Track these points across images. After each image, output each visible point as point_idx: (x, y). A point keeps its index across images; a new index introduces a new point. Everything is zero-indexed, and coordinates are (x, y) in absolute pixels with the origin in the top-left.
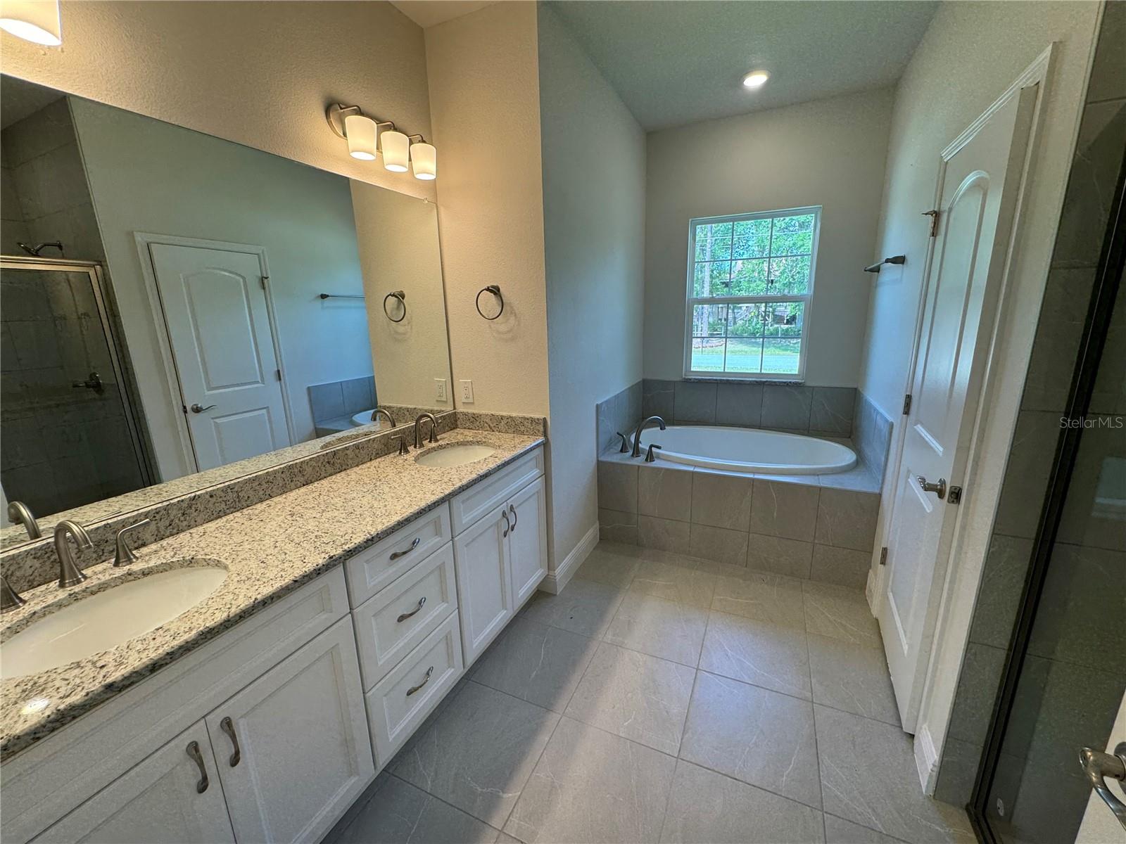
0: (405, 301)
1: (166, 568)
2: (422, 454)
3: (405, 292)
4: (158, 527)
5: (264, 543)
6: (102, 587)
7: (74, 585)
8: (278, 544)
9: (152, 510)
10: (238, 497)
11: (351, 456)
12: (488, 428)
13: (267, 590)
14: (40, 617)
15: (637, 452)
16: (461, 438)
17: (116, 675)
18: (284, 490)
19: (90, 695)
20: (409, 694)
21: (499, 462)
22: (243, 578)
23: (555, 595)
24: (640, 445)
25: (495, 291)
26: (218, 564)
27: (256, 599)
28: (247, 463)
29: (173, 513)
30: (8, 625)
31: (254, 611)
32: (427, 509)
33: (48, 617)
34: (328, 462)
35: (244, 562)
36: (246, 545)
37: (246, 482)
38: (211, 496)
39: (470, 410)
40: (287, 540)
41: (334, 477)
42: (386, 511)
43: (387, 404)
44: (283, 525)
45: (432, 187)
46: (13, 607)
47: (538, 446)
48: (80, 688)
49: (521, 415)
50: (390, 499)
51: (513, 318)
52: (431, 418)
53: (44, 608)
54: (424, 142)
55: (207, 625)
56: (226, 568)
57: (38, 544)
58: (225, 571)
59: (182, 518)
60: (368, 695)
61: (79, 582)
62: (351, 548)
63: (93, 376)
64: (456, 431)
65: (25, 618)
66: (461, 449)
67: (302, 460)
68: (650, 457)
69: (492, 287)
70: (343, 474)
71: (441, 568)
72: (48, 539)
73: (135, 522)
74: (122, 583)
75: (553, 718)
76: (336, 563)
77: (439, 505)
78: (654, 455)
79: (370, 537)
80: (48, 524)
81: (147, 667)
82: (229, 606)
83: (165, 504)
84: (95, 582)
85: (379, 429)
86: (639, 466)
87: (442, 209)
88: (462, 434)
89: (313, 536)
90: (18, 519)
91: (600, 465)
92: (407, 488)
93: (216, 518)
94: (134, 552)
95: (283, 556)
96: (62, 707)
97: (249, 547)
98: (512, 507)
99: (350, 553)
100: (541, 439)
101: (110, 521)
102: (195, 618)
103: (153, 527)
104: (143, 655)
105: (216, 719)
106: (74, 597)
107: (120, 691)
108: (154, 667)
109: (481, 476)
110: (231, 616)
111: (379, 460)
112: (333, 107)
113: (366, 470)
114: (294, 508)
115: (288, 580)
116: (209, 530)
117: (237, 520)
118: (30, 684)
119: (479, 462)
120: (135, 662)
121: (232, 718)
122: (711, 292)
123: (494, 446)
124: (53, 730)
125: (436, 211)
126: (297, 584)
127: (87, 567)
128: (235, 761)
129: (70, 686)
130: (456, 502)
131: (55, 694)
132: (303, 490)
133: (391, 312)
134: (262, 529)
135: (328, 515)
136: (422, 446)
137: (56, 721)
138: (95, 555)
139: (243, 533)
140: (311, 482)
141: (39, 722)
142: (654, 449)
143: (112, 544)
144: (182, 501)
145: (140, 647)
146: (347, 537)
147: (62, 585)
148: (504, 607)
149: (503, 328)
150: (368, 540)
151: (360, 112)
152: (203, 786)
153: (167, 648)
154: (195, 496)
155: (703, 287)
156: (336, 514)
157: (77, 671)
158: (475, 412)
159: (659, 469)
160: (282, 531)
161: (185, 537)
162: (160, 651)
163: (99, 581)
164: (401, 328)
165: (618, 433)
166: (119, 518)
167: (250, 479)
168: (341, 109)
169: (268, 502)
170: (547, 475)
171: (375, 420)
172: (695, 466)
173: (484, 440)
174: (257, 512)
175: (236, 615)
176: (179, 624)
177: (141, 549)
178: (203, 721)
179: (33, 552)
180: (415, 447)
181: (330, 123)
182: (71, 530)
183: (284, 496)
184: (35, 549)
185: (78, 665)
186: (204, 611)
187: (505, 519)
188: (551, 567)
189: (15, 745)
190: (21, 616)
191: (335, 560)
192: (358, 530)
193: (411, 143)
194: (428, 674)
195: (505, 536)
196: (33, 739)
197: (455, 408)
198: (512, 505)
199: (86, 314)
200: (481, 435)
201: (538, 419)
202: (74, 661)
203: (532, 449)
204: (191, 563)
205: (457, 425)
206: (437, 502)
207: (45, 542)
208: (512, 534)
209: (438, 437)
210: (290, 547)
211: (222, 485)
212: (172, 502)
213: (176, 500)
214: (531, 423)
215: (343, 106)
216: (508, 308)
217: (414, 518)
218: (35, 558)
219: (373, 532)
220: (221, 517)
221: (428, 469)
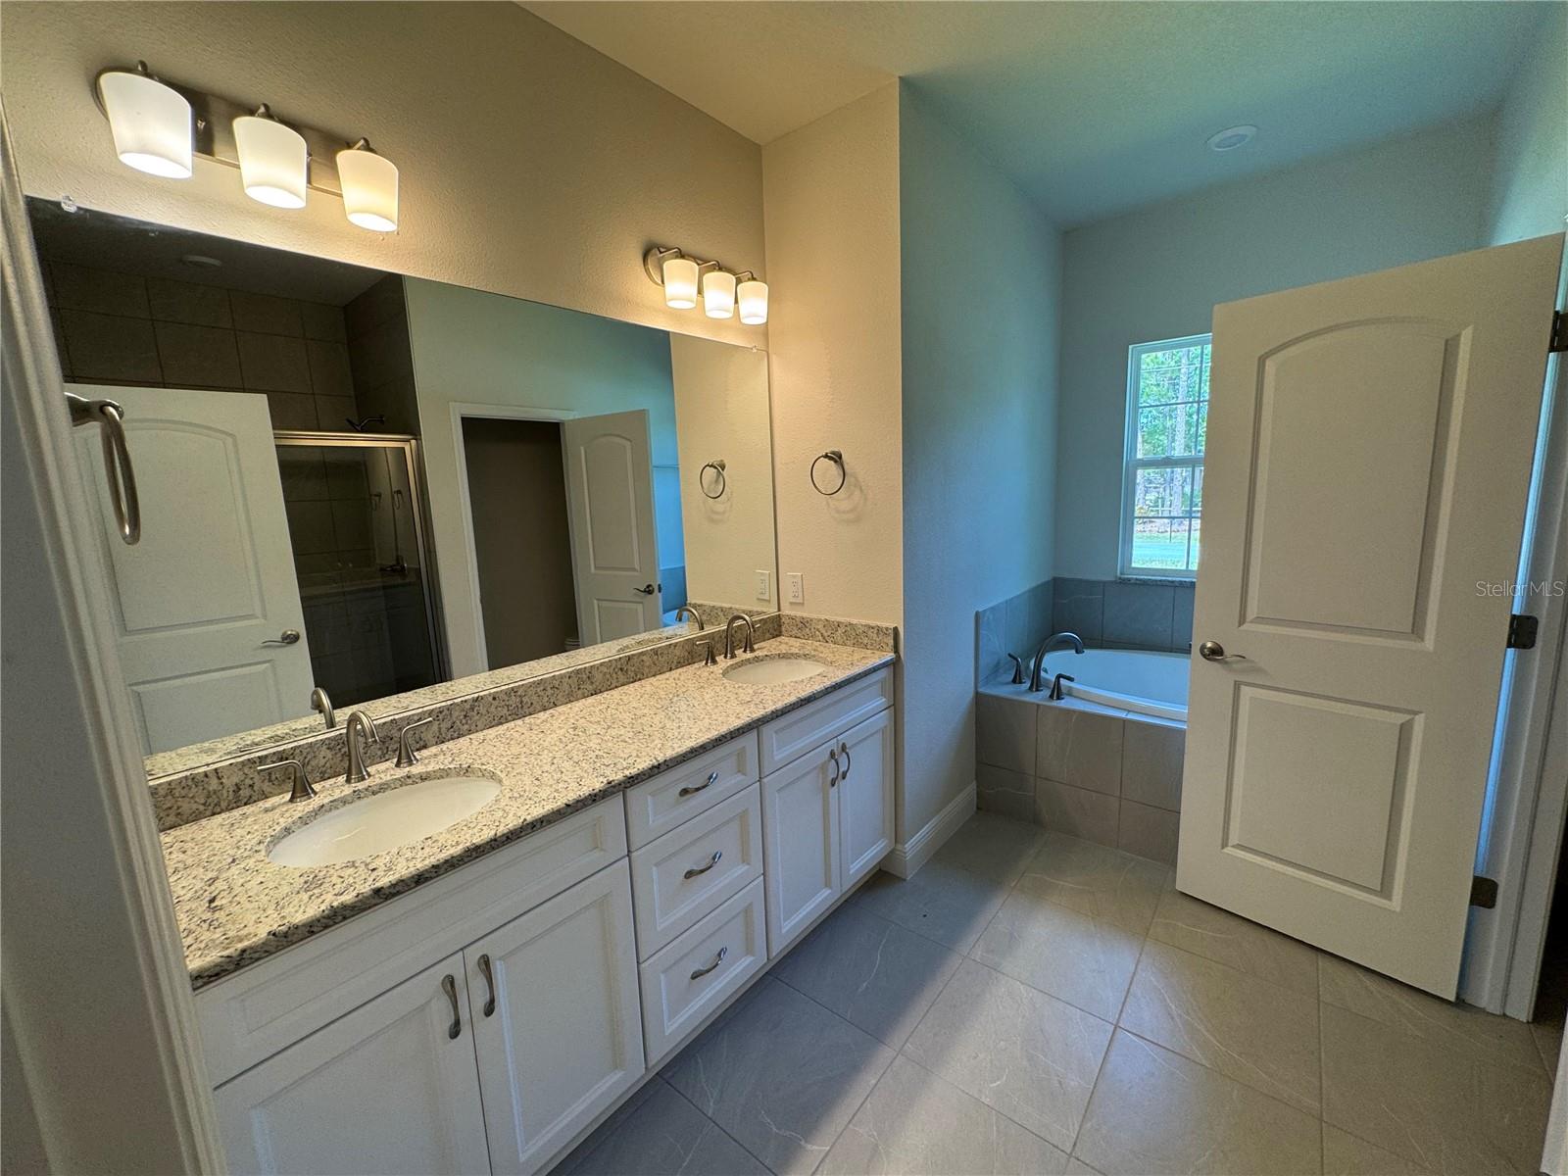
0: (725, 473)
1: (443, 774)
2: (733, 667)
3: (726, 462)
4: (440, 729)
5: (541, 758)
6: (383, 788)
7: (359, 781)
8: (555, 761)
9: (436, 708)
10: (522, 702)
11: (648, 664)
12: (821, 638)
13: (537, 812)
14: (326, 811)
15: (1037, 684)
16: (784, 649)
17: (384, 881)
18: (570, 698)
19: (360, 897)
20: (695, 976)
21: (828, 683)
22: (516, 795)
23: (905, 880)
24: (1043, 674)
25: (836, 458)
26: (493, 776)
27: (525, 820)
28: (536, 665)
29: (456, 714)
30: (300, 815)
31: (523, 834)
32: (729, 737)
33: (335, 813)
34: (621, 669)
35: (519, 777)
36: (523, 759)
37: (531, 685)
38: (494, 699)
39: (798, 613)
40: (565, 757)
41: (626, 687)
42: (679, 733)
43: (699, 602)
44: (564, 739)
45: (764, 332)
46: (305, 798)
47: (884, 665)
48: (352, 888)
49: (864, 622)
50: (685, 719)
51: (857, 493)
52: (745, 620)
53: (331, 802)
54: (754, 279)
55: (474, 841)
56: (500, 781)
57: (333, 734)
58: (498, 785)
59: (464, 721)
60: (643, 965)
61: (363, 779)
62: (633, 774)
63: (398, 559)
64: (779, 639)
65: (314, 810)
66: (784, 662)
67: (592, 664)
68: (1057, 692)
69: (833, 453)
70: (637, 684)
71: (743, 817)
72: (341, 729)
73: (419, 720)
74: (401, 786)
75: (886, 1054)
76: (615, 790)
77: (743, 733)
78: (1063, 690)
79: (656, 764)
80: (342, 715)
81: (413, 877)
82: (497, 824)
83: (449, 703)
84: (378, 781)
85: (684, 631)
86: (1038, 705)
87: (774, 358)
88: (787, 643)
89: (593, 755)
90: (318, 706)
91: (979, 699)
92: (708, 708)
93: (497, 725)
94: (415, 754)
95: (559, 775)
96: (335, 904)
97: (525, 760)
98: (844, 745)
99: (632, 781)
100: (890, 656)
101: (396, 717)
102: (463, 832)
103: (435, 727)
104: (411, 864)
105: (474, 954)
106: (357, 795)
107: (386, 899)
108: (420, 879)
109: (802, 700)
110: (498, 834)
111: (680, 670)
112: (652, 252)
113: (664, 682)
114: (577, 720)
115: (560, 803)
116: (488, 737)
117: (518, 729)
118: (312, 876)
119: (802, 681)
120: (404, 870)
121: (489, 955)
122: (1187, 447)
123: (824, 662)
124: (326, 927)
125: (766, 360)
126: (569, 810)
127: (371, 765)
128: (489, 1010)
129: (344, 885)
130: (767, 730)
131: (331, 889)
132: (591, 700)
133: (708, 488)
134: (541, 742)
135: (614, 732)
136: (733, 656)
137: (328, 917)
138: (379, 753)
139: (522, 744)
140: (601, 692)
141: (315, 915)
142: (1062, 681)
143: (396, 742)
144: (466, 701)
145: (409, 855)
146: (630, 761)
147: (348, 781)
148: (828, 884)
149: (845, 505)
150: (653, 767)
151: (681, 255)
152: (455, 1032)
153: (433, 861)
154: (478, 697)
155: (1173, 441)
156: (622, 732)
157: (351, 871)
158: (805, 615)
159: (1069, 712)
160: (562, 746)
161: (463, 742)
162: (427, 862)
163: (381, 781)
164: (719, 506)
165: (1009, 655)
166: (405, 714)
167: (534, 682)
168: (661, 253)
169: (551, 711)
170: (896, 707)
171: (680, 620)
172: (1129, 711)
173: (813, 653)
174: (539, 721)
175: (503, 835)
176: (448, 836)
177: (422, 751)
178: (461, 953)
179: (327, 742)
180: (726, 657)
181: (647, 271)
182: (362, 723)
183: (569, 705)
184: (329, 739)
185: (353, 865)
186: (472, 825)
187: (833, 761)
188: (898, 837)
189: (294, 934)
190: (311, 807)
191: (614, 787)
192: (643, 754)
193: (739, 281)
194: (719, 955)
195: (833, 785)
196: (309, 932)
197: (779, 610)
198: (844, 744)
199: (399, 492)
200: (810, 646)
201: (887, 629)
202: (351, 860)
203: (874, 670)
204: (467, 771)
205: (781, 632)
206: (741, 728)
207: (338, 733)
208: (841, 783)
209: (756, 647)
210: (567, 765)
211: (507, 687)
212: (456, 701)
213: (460, 700)
214: (878, 634)
215: (662, 250)
216: (852, 480)
217: (711, 746)
218: (328, 748)
219: (661, 759)
220: (501, 724)
221: (737, 686)
